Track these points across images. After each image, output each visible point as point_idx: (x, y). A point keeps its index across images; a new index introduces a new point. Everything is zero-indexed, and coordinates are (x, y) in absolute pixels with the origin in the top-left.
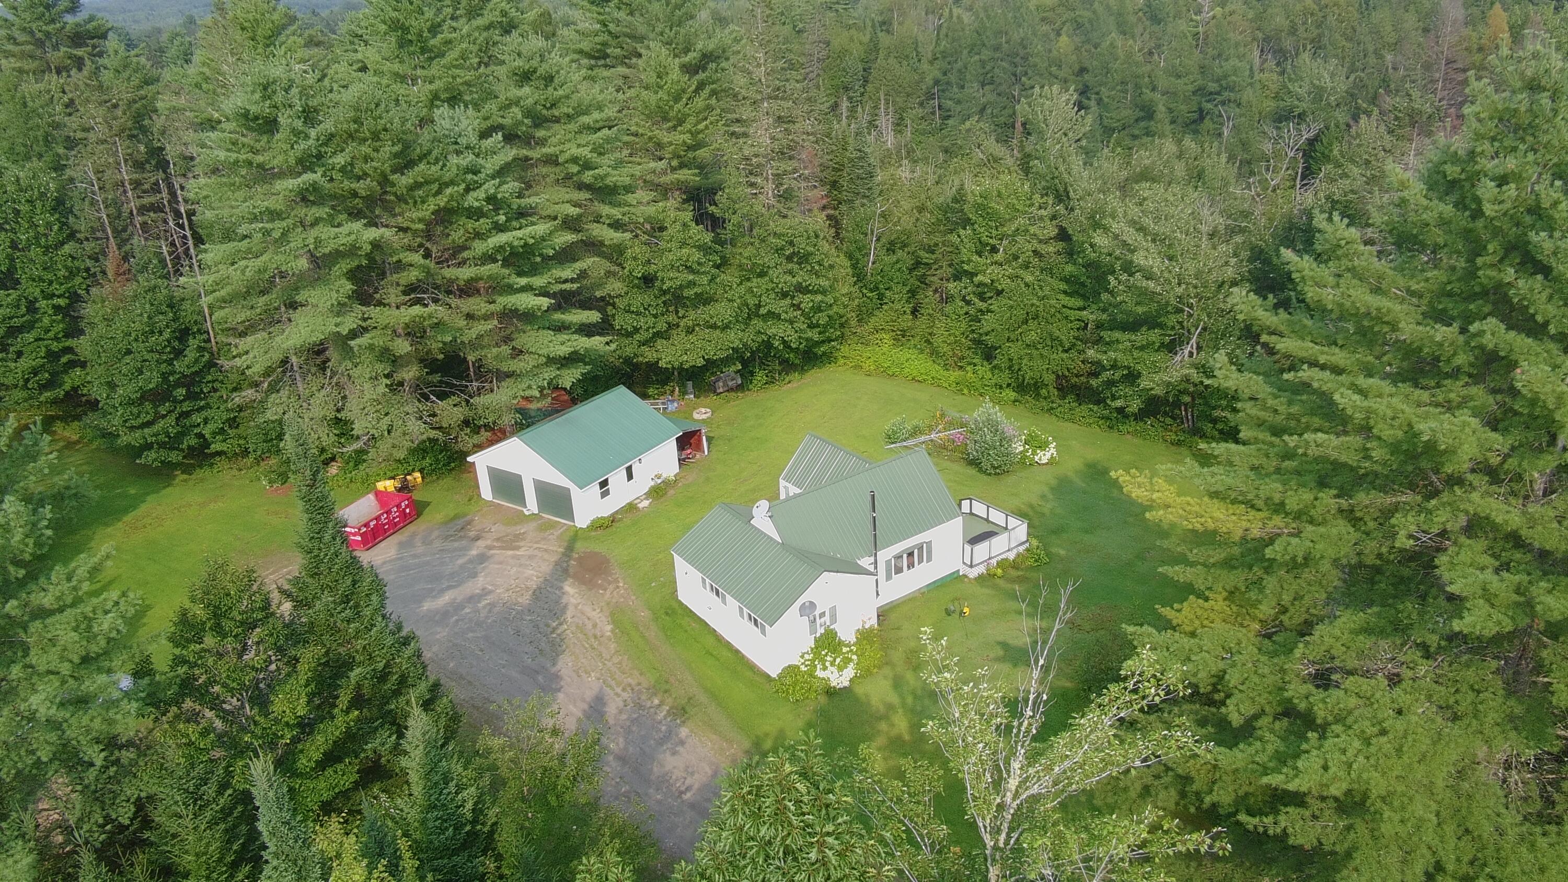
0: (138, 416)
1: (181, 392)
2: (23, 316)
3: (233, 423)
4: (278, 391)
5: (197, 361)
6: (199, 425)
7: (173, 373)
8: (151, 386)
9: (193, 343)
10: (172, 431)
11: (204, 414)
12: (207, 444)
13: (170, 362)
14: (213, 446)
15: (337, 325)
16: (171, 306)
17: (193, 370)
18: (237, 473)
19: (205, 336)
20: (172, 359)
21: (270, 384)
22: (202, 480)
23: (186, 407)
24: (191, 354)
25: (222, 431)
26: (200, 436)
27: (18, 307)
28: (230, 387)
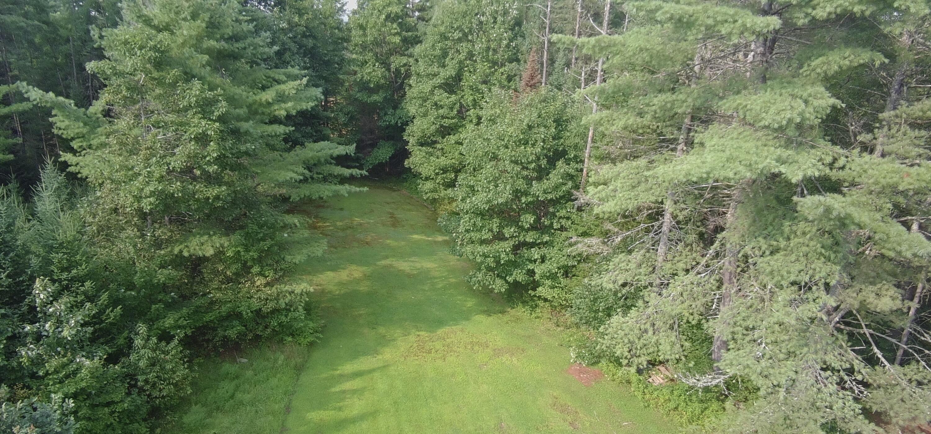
0: (480, 230)
1: (529, 219)
2: (453, 118)
3: (567, 272)
4: (630, 252)
5: (557, 187)
6: (535, 261)
7: (526, 194)
8: (500, 201)
9: (561, 166)
10: (504, 258)
11: (544, 251)
12: (535, 285)
13: (529, 180)
14: (540, 289)
15: (781, 161)
16: (558, 122)
17: (549, 197)
18: (554, 327)
19: (579, 166)
20: (532, 179)
21: (624, 240)
22: (518, 320)
23: (530, 237)
24: (554, 177)
25: (553, 276)
26: (531, 273)
27: (452, 109)
28: (581, 230)
